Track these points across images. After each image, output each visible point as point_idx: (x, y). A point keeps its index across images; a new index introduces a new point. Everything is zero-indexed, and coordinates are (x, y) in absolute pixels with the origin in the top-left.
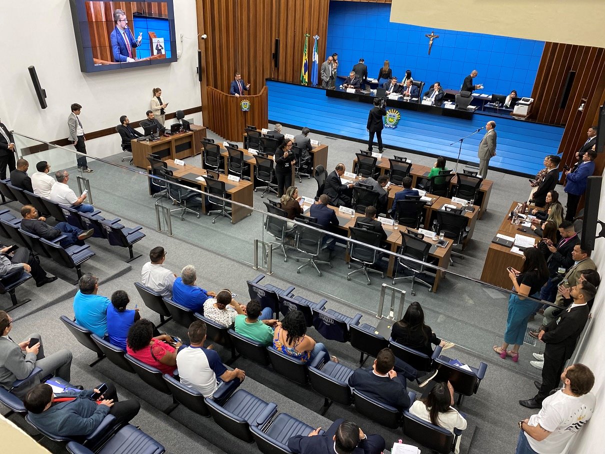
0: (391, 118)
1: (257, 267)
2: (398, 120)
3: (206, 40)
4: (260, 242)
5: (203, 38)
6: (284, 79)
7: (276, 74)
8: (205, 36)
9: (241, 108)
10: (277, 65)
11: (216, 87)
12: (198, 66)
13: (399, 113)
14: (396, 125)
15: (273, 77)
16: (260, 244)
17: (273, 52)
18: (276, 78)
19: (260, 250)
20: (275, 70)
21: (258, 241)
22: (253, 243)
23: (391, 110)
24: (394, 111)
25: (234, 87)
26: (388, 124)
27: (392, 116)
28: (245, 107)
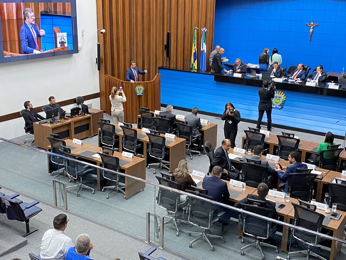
0: (277, 99)
1: (149, 241)
2: (284, 102)
3: (104, 34)
4: (152, 215)
5: (102, 33)
6: (175, 67)
7: (168, 63)
8: (103, 31)
9: (136, 93)
10: (168, 55)
11: (113, 75)
12: (97, 57)
13: (284, 95)
14: (282, 106)
15: (165, 66)
16: (152, 218)
17: (165, 43)
18: (168, 66)
19: (152, 225)
20: (167, 59)
21: (150, 214)
22: (145, 216)
23: (277, 92)
24: (280, 93)
25: (130, 74)
26: (274, 105)
27: (278, 97)
28: (139, 92)
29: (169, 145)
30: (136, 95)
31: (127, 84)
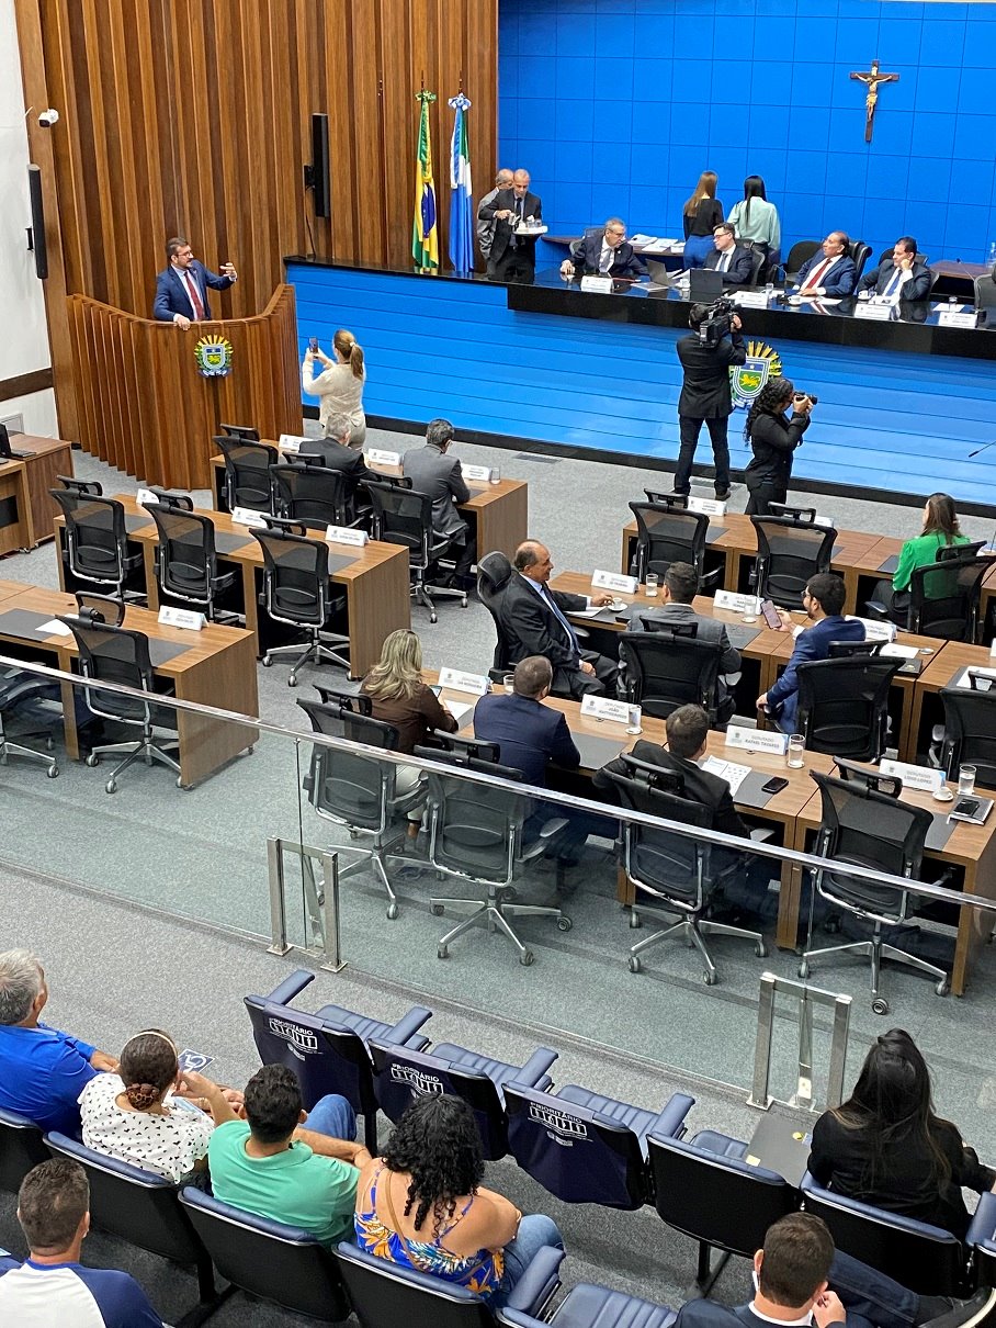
0: (750, 375)
1: (285, 946)
3: (55, 130)
4: (292, 848)
5: (44, 124)
6: (351, 257)
7: (322, 239)
8: (51, 116)
9: (199, 367)
10: (321, 207)
11: (101, 295)
12: (30, 224)
13: (774, 356)
15: (310, 252)
16: (291, 859)
17: (307, 161)
18: (323, 254)
19: (293, 882)
20: (315, 225)
21: (283, 844)
22: (264, 852)
24: (759, 350)
25: (169, 294)
26: (738, 397)
27: (752, 367)
28: (213, 363)
29: (340, 572)
30: (202, 376)
31: (160, 332)
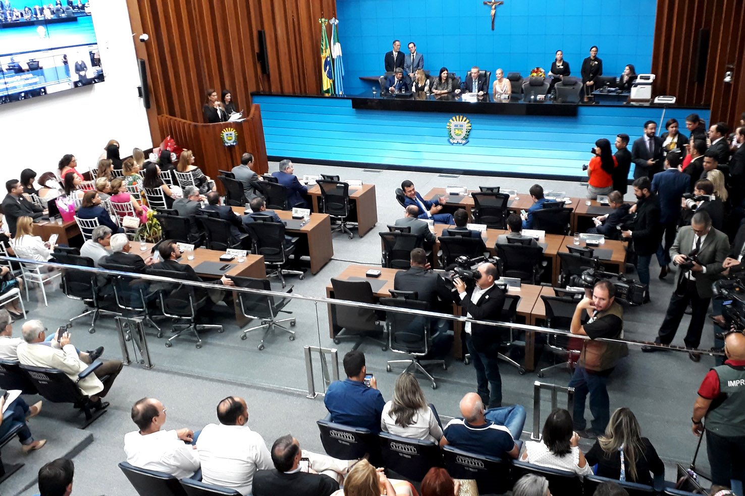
0: (458, 129)
1: (314, 394)
2: (469, 131)
3: (147, 43)
4: (316, 350)
5: (142, 40)
6: (280, 90)
7: (266, 84)
8: (145, 37)
10: (265, 71)
11: (172, 113)
14: (466, 138)
15: (262, 89)
17: (257, 50)
18: (267, 90)
20: (263, 77)
21: (311, 349)
23: (456, 118)
24: (461, 119)
26: (454, 139)
27: (459, 126)
28: (229, 140)
30: (225, 146)
